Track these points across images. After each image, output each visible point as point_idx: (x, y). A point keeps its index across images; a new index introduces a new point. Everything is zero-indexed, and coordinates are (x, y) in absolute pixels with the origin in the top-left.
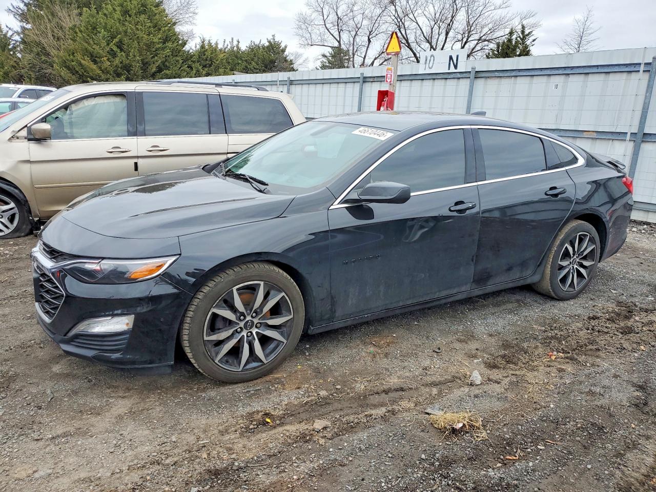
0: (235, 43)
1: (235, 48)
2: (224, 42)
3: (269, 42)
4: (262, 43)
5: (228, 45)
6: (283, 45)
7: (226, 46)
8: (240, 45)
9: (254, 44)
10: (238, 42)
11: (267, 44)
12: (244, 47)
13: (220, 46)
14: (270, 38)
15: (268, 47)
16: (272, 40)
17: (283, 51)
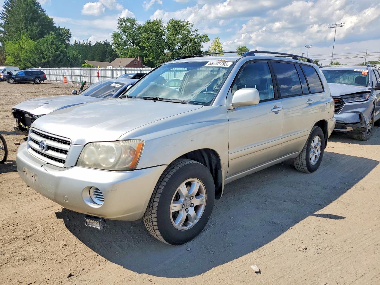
0: (88, 42)
1: (89, 44)
2: (83, 41)
3: (104, 42)
4: (101, 42)
5: (85, 43)
6: (111, 44)
7: (84, 43)
8: (91, 43)
9: (98, 42)
10: (90, 42)
11: (103, 43)
12: (93, 44)
13: (81, 43)
14: (105, 40)
15: (104, 44)
16: (105, 42)
17: (112, 46)
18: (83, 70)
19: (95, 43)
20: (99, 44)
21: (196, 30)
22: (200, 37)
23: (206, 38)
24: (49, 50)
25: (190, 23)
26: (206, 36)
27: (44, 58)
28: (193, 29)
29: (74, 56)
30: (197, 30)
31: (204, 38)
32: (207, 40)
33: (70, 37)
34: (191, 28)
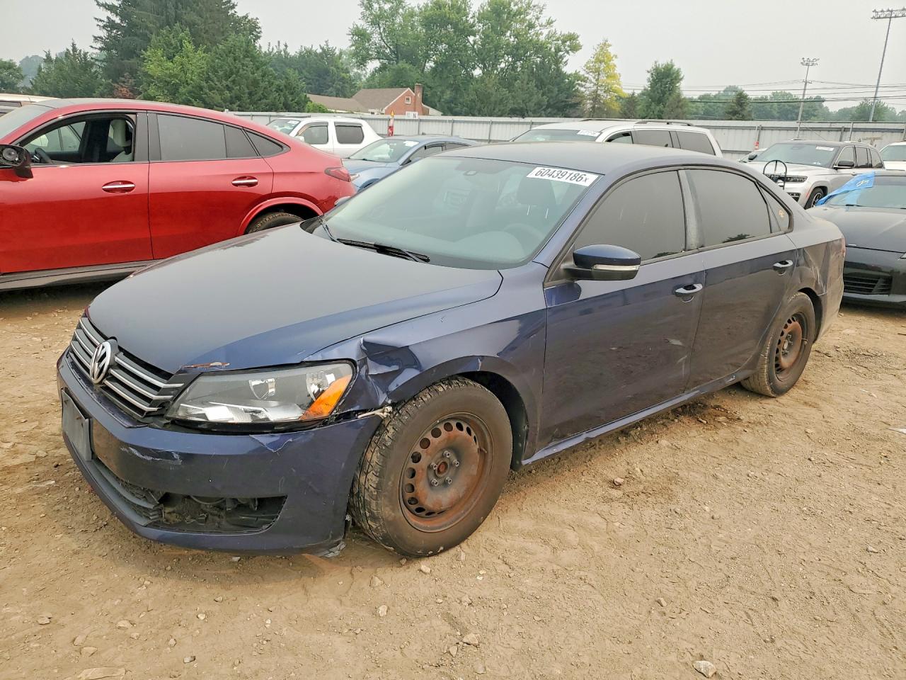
19: (298, 51)
20: (309, 52)
21: (550, 23)
22: (558, 40)
23: (572, 42)
25: (534, 6)
26: (572, 37)
27: (229, 89)
28: (543, 20)
30: (552, 22)
31: (568, 43)
32: (575, 48)
33: (259, 37)
34: (537, 19)
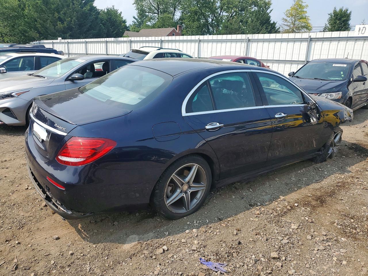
6: (119, 12)
18: (204, 41)
24: (68, 6)
27: (62, 21)
29: (110, 19)
